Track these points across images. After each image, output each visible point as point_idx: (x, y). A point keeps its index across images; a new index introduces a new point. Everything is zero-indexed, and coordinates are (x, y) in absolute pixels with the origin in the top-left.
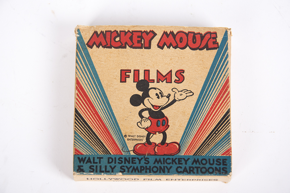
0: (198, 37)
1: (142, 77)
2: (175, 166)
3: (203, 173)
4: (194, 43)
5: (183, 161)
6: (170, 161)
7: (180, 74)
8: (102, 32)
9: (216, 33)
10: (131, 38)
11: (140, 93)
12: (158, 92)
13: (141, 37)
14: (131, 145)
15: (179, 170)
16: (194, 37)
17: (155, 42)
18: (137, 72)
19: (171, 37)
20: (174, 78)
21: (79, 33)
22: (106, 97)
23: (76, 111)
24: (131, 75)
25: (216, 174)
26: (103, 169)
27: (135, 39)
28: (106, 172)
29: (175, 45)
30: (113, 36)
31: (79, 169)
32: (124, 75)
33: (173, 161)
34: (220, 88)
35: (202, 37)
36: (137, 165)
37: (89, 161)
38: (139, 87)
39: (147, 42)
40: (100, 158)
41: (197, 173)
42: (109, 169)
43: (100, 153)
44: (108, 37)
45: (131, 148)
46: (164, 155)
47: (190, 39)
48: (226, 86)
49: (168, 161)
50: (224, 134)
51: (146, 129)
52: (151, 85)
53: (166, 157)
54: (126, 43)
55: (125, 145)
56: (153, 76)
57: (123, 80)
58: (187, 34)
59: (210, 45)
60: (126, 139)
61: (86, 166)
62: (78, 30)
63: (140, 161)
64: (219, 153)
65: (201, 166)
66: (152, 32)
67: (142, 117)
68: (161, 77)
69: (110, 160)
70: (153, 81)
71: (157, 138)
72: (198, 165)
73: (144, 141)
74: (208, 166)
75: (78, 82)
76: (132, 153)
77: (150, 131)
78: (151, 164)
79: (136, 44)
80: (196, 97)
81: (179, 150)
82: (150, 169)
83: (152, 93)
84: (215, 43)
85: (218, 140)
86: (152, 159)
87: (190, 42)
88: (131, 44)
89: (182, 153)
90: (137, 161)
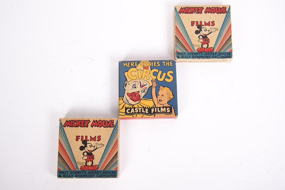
0: (107, 122)
1: (84, 139)
2: (96, 174)
3: (107, 177)
4: (105, 125)
5: (99, 173)
7: (99, 137)
8: (69, 121)
9: (113, 121)
10: (81, 123)
11: (84, 145)
12: (90, 145)
13: (84, 123)
14: (79, 166)
15: (98, 176)
16: (105, 122)
17: (90, 124)
18: (82, 137)
19: (96, 122)
20: (97, 139)
21: (61, 121)
22: (70, 147)
23: (59, 153)
24: (80, 138)
25: (111, 177)
26: (69, 176)
27: (82, 123)
28: (70, 177)
29: (97, 125)
30: (74, 122)
31: (59, 176)
32: (77, 138)
33: (95, 172)
34: (115, 143)
35: (108, 122)
36: (82, 174)
37: (63, 173)
38: (83, 143)
39: (87, 124)
40: (67, 172)
41: (104, 177)
42: (71, 176)
43: (68, 170)
44: (72, 122)
45: (79, 168)
46: (92, 170)
47: (104, 123)
48: (117, 142)
49: (94, 173)
50: (115, 161)
51: (86, 160)
52: (88, 142)
53: (93, 171)
54: (79, 125)
55: (77, 166)
56: (89, 138)
57: (77, 140)
58: (102, 121)
59: (111, 125)
60: (77, 164)
61: (62, 175)
62: (60, 120)
63: (83, 173)
64: (113, 169)
65: (106, 174)
66: (89, 120)
67: (84, 155)
68: (92, 139)
69: (71, 172)
70: (89, 140)
71: (89, 164)
72: (105, 174)
73: (85, 165)
74: (108, 174)
75: (59, 141)
76: (80, 169)
77: (87, 161)
78: (87, 174)
79: (82, 126)
80: (105, 147)
81: (98, 168)
82: (86, 176)
83: (88, 145)
84: (113, 124)
85: (113, 164)
86: (87, 172)
87: (103, 125)
88: (80, 125)
89: (99, 169)
90: (81, 173)
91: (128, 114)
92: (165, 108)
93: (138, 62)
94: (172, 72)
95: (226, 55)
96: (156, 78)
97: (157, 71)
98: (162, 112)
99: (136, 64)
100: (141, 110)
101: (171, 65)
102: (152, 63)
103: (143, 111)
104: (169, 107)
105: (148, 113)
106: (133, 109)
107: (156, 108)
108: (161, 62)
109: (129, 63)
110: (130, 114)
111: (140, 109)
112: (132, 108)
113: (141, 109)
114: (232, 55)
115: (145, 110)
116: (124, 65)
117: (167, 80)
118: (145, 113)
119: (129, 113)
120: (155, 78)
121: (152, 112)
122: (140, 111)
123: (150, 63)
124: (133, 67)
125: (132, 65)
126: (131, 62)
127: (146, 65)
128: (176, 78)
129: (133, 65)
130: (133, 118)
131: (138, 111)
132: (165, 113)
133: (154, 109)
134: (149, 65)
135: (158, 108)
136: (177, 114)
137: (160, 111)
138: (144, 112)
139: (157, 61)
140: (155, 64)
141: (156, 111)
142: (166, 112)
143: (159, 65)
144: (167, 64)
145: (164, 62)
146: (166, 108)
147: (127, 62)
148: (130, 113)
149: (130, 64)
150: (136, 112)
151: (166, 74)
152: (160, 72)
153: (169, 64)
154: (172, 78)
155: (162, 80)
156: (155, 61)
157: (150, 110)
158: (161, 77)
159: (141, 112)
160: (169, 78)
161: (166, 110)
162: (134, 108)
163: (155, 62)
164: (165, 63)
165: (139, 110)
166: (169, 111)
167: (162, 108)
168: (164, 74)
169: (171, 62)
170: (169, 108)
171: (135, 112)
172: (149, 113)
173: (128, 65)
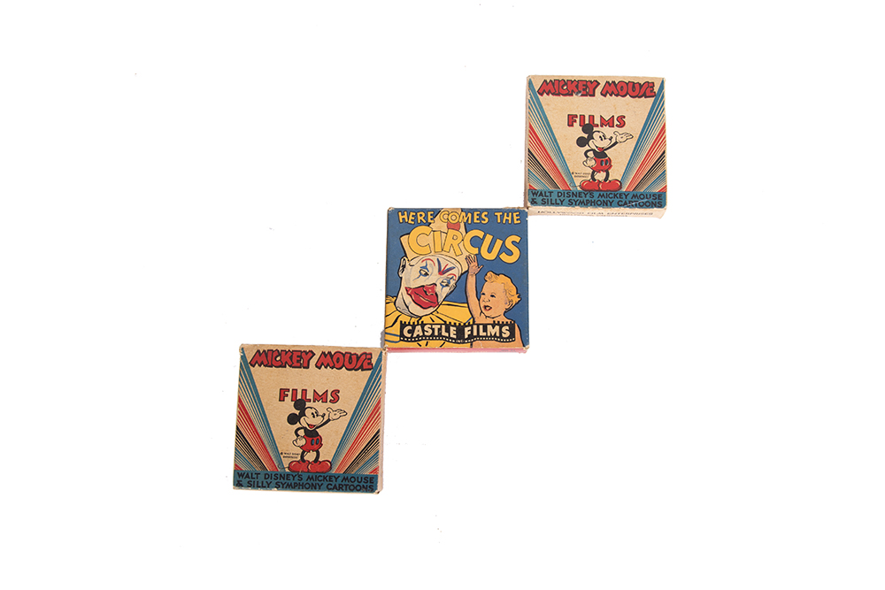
0: (354, 357)
1: (299, 397)
2: (326, 483)
3: (352, 491)
4: (350, 363)
5: (334, 479)
6: (322, 478)
7: (336, 393)
8: (264, 351)
9: (371, 354)
10: (291, 358)
13: (301, 357)
14: (286, 463)
15: (330, 487)
17: (313, 362)
18: (295, 391)
19: (328, 356)
20: (329, 398)
21: (243, 352)
22: (265, 415)
23: (237, 428)
24: (290, 394)
25: (363, 492)
26: (260, 485)
27: (295, 358)
28: (263, 487)
29: (332, 365)
30: (275, 355)
31: (238, 484)
32: (283, 394)
33: (325, 478)
34: (372, 408)
35: (358, 358)
36: (291, 481)
37: (247, 476)
39: (306, 361)
40: (258, 474)
41: (346, 491)
42: (265, 484)
43: (258, 469)
44: (270, 356)
45: (286, 465)
47: (347, 360)
48: (378, 407)
49: (320, 478)
50: (373, 454)
53: (318, 475)
54: (286, 363)
55: (281, 462)
56: (310, 395)
57: (282, 399)
58: (344, 355)
59: (365, 366)
60: (282, 456)
61: (245, 481)
62: (242, 349)
63: (294, 477)
64: (367, 472)
65: (350, 483)
66: (311, 351)
68: (317, 397)
69: (267, 476)
70: (310, 400)
71: (310, 456)
72: (347, 483)
74: (356, 483)
75: (240, 400)
76: (287, 470)
78: (304, 481)
79: (295, 364)
80: (349, 416)
82: (302, 485)
84: (370, 364)
85: (367, 459)
86: (305, 476)
87: (347, 363)
88: (290, 363)
90: (291, 477)
91: (408, 338)
92: (497, 327)
93: (436, 212)
94: (517, 239)
95: (651, 200)
96: (477, 252)
97: (480, 234)
98: (491, 336)
99: (430, 217)
100: (440, 329)
101: (516, 222)
102: (469, 215)
103: (444, 333)
104: (507, 324)
105: (455, 337)
106: (419, 328)
107: (475, 327)
108: (491, 212)
109: (412, 214)
110: (411, 340)
111: (436, 327)
113: (439, 326)
114: (665, 199)
115: (448, 330)
116: (401, 217)
117: (504, 257)
118: (449, 337)
119: (410, 335)
120: (476, 251)
121: (466, 336)
122: (436, 333)
123: (464, 214)
124: (422, 224)
125: (419, 218)
126: (416, 211)
127: (453, 219)
128: (527, 253)
129: (422, 218)
130: (420, 349)
131: (430, 331)
132: (498, 337)
133: (470, 328)
134: (462, 219)
135: (481, 327)
136: (528, 341)
137: (485, 334)
138: (447, 335)
139: (481, 211)
140: (476, 217)
141: (475, 334)
142: (501, 337)
143: (487, 219)
144: (505, 217)
145: (499, 214)
146: (501, 326)
147: (409, 211)
148: (412, 337)
149: (415, 216)
150: (426, 333)
151: (504, 243)
152: (489, 238)
153: (510, 218)
154: (516, 252)
155: (492, 256)
156: (476, 210)
157: (460, 330)
158: (490, 250)
159: (440, 335)
160: (510, 253)
161: (501, 332)
163: (475, 213)
164: (502, 216)
165: (433, 330)
166: (508, 334)
167: (489, 327)
168: (499, 243)
169: (515, 214)
170: (507, 328)
171: (424, 335)
172: (458, 338)
173: (411, 218)
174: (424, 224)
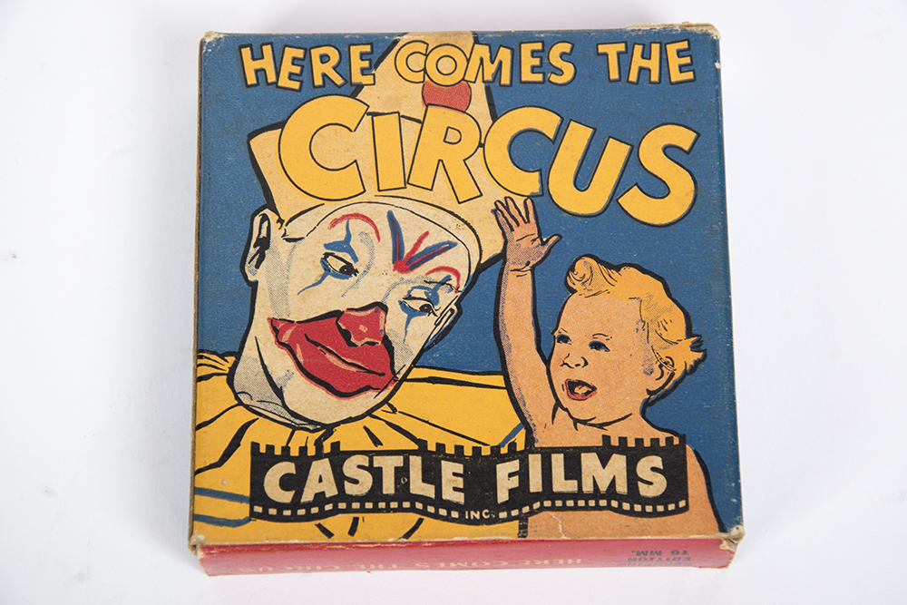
91: (281, 507)
92: (618, 462)
93: (380, 48)
94: (684, 138)
96: (536, 188)
97: (546, 122)
98: (596, 494)
99: (357, 64)
100: (402, 473)
101: (676, 76)
102: (504, 55)
103: (418, 486)
104: (654, 449)
105: (459, 498)
106: (321, 468)
107: (535, 462)
108: (584, 45)
109: (290, 53)
110: (294, 512)
111: (389, 465)
112: (319, 455)
113: (399, 461)
115: (432, 475)
116: (250, 66)
117: (636, 204)
118: (439, 501)
119: (287, 497)
120: (530, 183)
121: (503, 496)
122: (389, 487)
123: (482, 51)
124: (328, 89)
125: (318, 69)
126: (308, 43)
127: (446, 72)
129: (328, 68)
130: (323, 553)
131: (366, 481)
132: (621, 498)
133: (514, 465)
134: (477, 69)
135: (558, 461)
136: (737, 510)
137: (571, 486)
138: (429, 491)
139: (547, 40)
140: (528, 62)
141: (536, 485)
142: (633, 495)
143: (569, 71)
144: (638, 61)
145: (612, 50)
146: (634, 454)
147: (279, 44)
148: (295, 505)
149: (304, 63)
150: (350, 489)
151: (633, 156)
152: (578, 136)
153: (653, 64)
154: (681, 185)
155: (591, 202)
156: (528, 37)
157: (479, 470)
158: (582, 180)
159: (403, 492)
160: (657, 189)
161: (633, 479)
162: (338, 457)
163: (526, 49)
164: (625, 59)
165: (377, 474)
166: (658, 486)
167: (589, 462)
168: (615, 153)
169: (672, 49)
170: (657, 461)
171: (342, 495)
172: (472, 503)
173: (287, 67)
174: (337, 91)
